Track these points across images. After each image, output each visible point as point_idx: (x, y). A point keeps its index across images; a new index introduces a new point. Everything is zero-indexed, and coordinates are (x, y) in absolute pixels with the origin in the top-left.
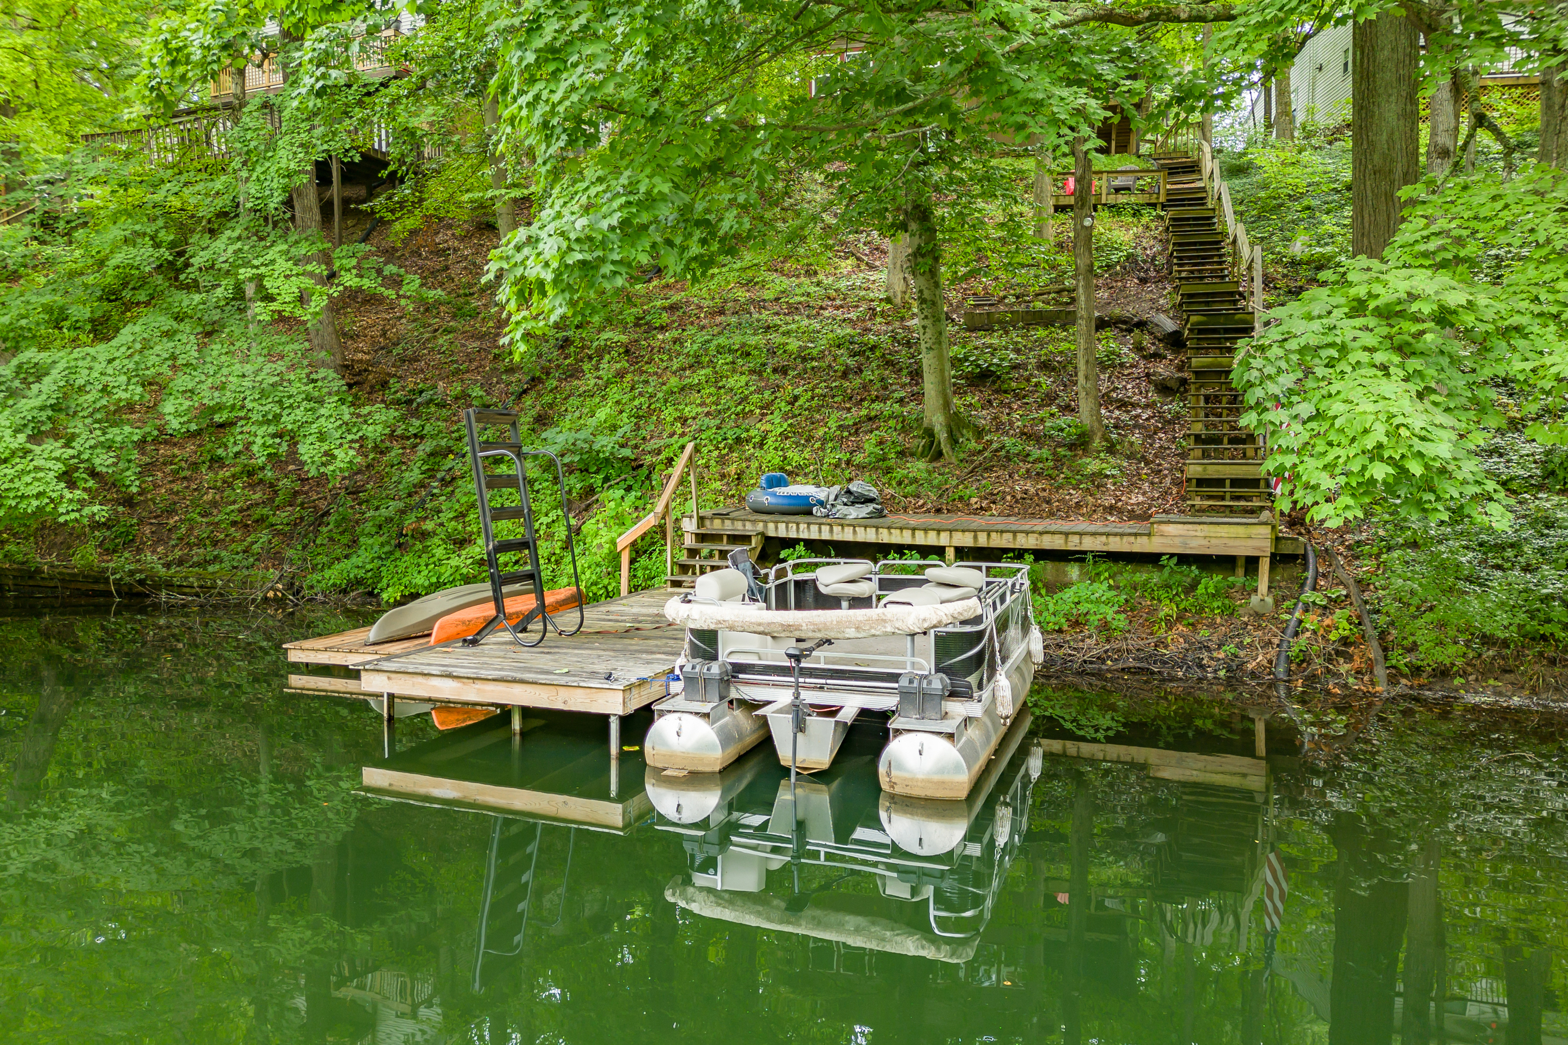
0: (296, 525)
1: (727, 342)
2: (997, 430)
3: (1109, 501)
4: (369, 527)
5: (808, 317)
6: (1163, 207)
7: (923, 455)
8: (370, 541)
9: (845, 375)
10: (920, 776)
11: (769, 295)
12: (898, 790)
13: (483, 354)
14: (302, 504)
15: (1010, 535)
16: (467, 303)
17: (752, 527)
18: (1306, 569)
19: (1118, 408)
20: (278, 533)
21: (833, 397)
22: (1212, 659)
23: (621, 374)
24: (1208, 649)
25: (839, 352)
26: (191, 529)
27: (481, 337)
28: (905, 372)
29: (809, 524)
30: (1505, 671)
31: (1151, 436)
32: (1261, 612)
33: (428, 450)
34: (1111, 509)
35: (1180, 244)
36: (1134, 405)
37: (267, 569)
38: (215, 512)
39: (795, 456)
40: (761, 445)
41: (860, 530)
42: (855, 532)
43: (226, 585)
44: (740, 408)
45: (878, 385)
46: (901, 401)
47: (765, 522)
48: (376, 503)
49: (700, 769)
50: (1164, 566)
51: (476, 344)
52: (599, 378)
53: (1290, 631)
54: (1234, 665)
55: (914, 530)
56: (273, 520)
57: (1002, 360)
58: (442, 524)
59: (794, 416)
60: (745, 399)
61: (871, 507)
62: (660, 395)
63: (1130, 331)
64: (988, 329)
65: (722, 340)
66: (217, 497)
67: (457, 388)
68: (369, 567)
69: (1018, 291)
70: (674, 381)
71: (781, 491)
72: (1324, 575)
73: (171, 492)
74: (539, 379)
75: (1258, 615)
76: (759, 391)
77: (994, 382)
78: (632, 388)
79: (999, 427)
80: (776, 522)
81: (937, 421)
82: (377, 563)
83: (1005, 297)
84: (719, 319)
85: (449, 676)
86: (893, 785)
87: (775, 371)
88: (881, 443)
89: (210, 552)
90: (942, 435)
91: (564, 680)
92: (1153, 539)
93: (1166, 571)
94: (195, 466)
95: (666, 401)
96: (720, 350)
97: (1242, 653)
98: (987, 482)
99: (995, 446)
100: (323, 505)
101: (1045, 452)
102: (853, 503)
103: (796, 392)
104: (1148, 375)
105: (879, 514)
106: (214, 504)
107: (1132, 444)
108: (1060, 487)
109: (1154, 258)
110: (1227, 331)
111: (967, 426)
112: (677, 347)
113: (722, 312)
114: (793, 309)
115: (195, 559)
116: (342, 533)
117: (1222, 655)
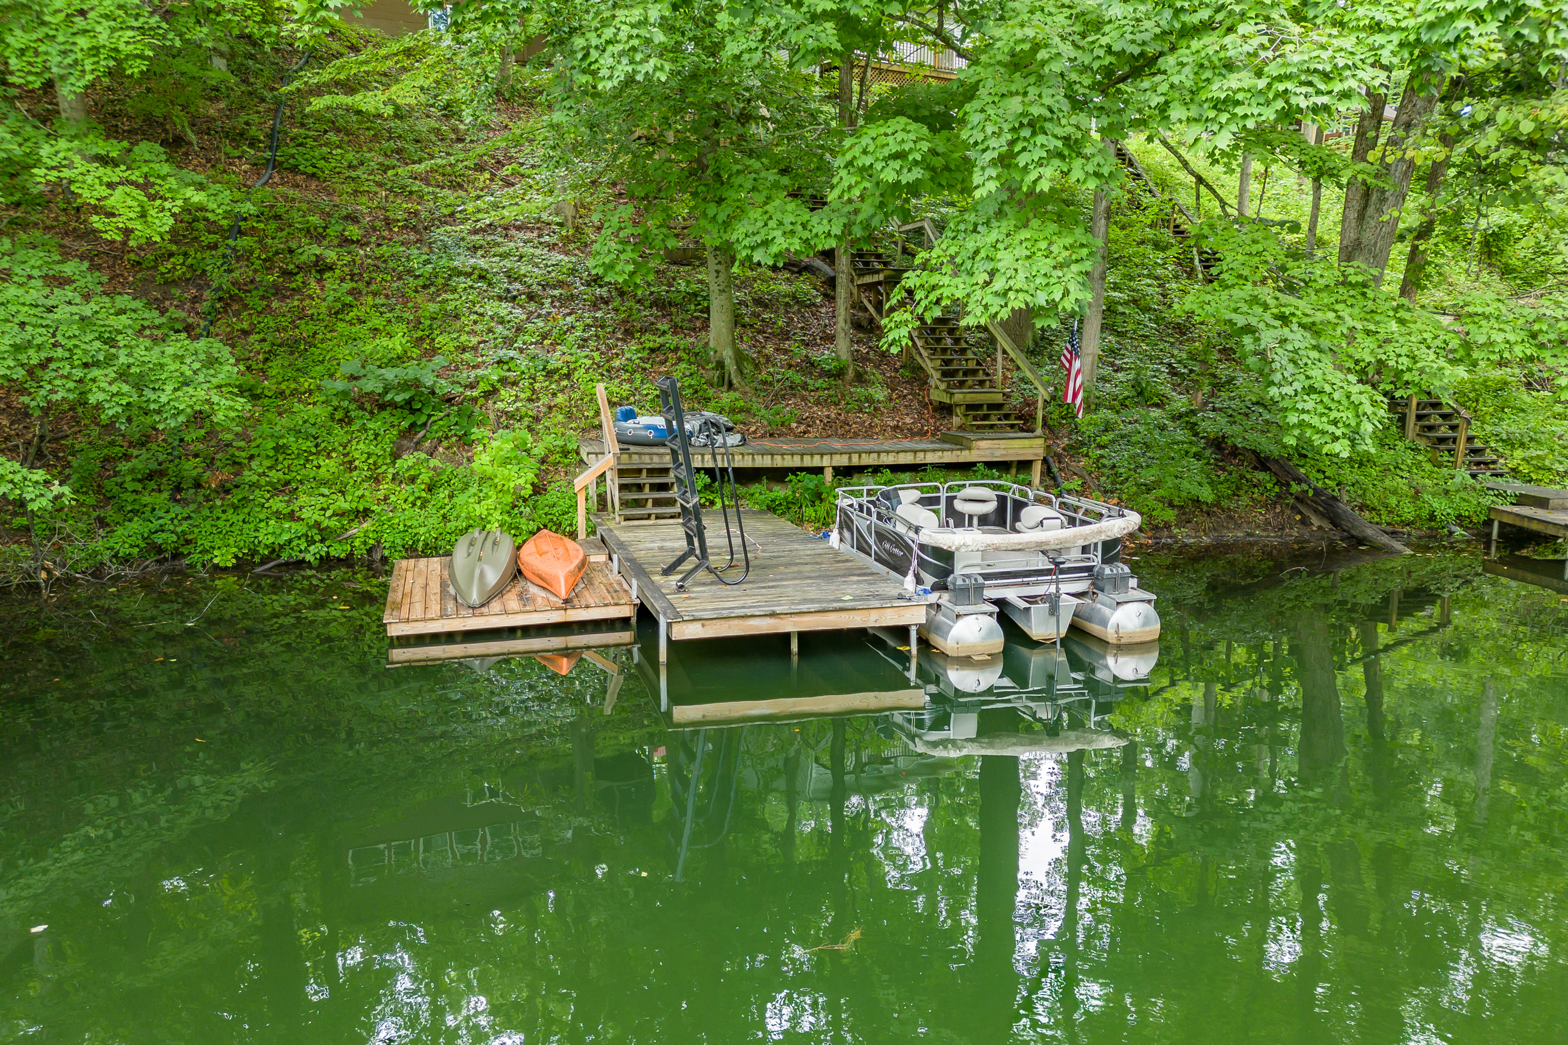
2: (767, 362)
3: (891, 422)
7: (719, 385)
9: (595, 305)
10: (1138, 630)
12: (1123, 641)
18: (1050, 467)
31: (878, 367)
45: (636, 316)
46: (665, 332)
49: (987, 652)
61: (736, 436)
63: (801, 273)
64: (688, 264)
71: (637, 422)
72: (1061, 470)
79: (767, 359)
81: (727, 355)
86: (1119, 638)
90: (731, 366)
98: (792, 408)
99: (777, 377)
105: (745, 442)
108: (847, 412)
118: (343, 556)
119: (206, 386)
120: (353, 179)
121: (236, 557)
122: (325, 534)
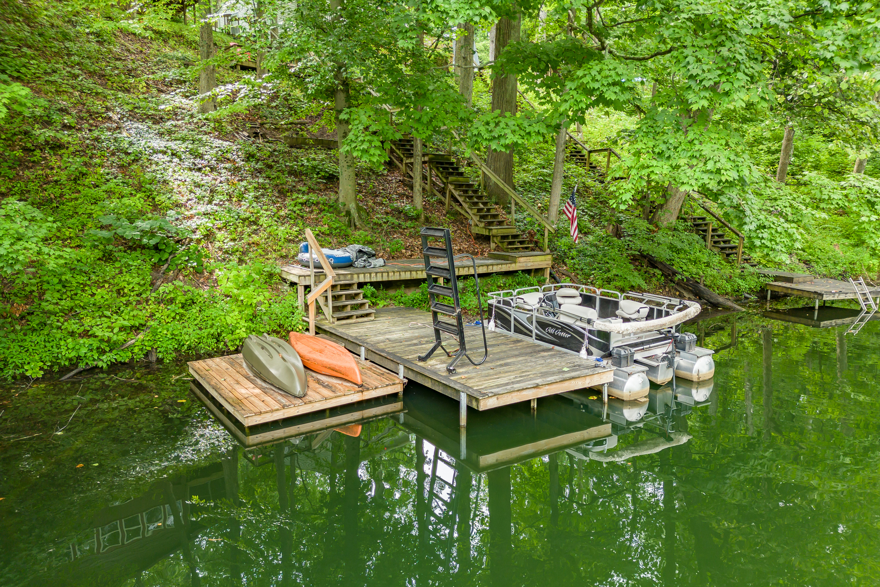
10: (708, 372)
86: (699, 378)
118: (127, 360)
119: (35, 240)
120: (52, 82)
121: (41, 369)
122: (113, 346)
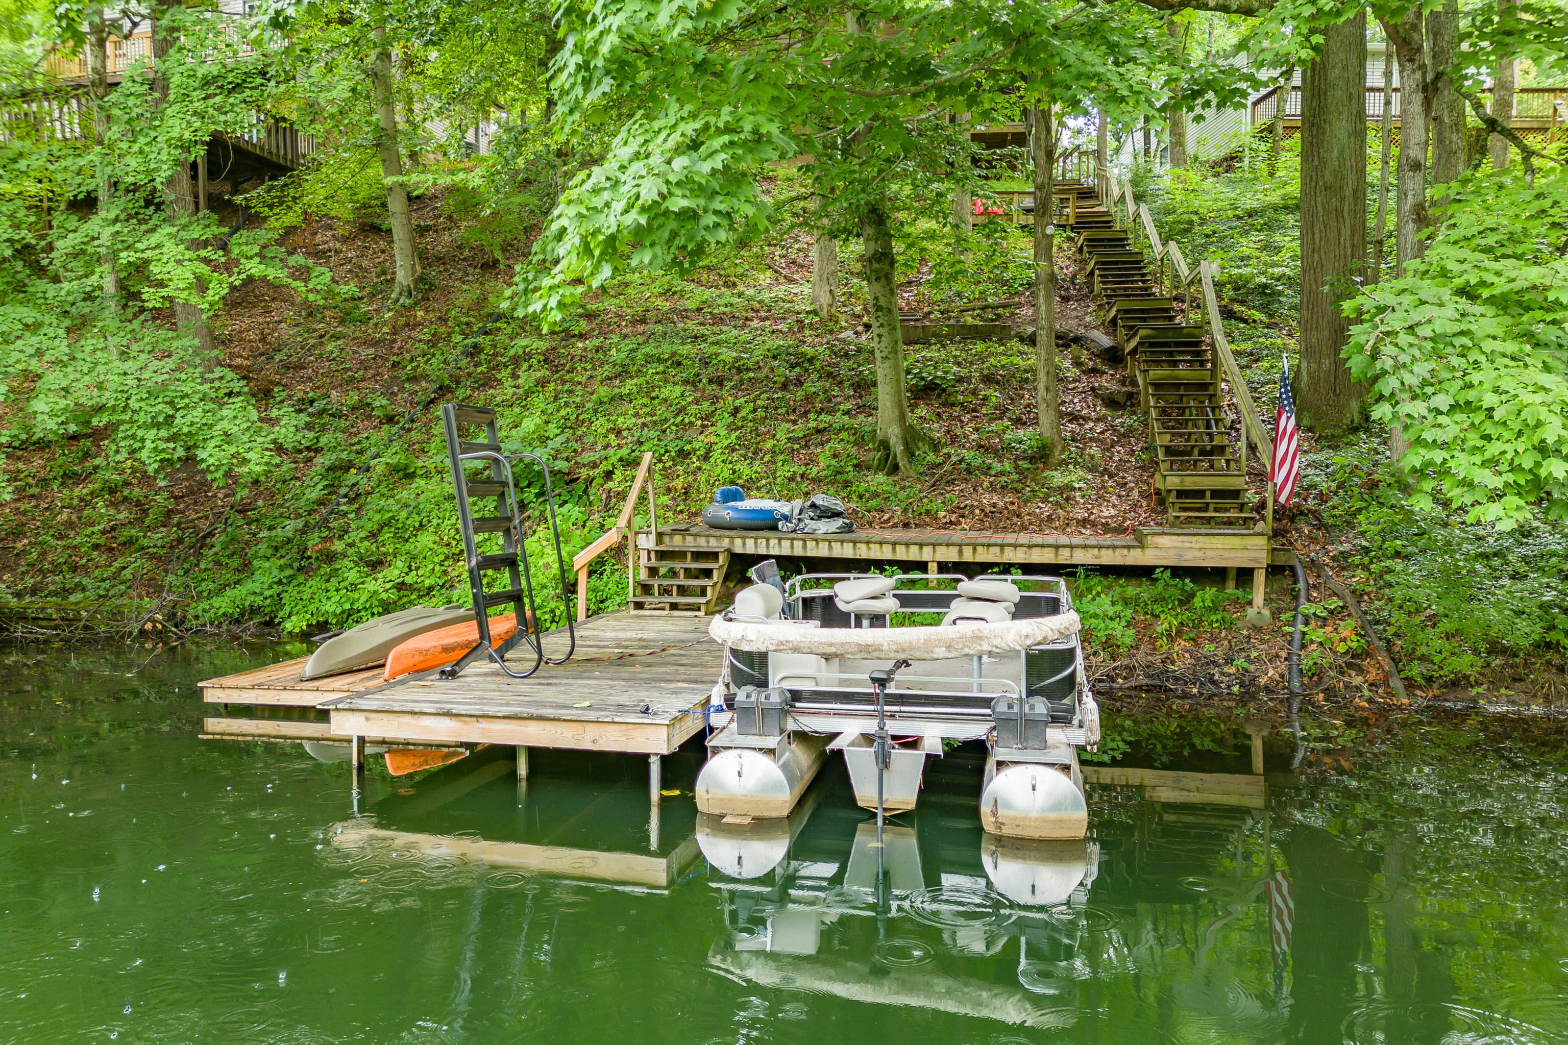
0: (172, 547)
1: (655, 351)
2: (952, 443)
3: (1081, 514)
4: (263, 549)
5: (735, 327)
6: (1072, 229)
7: (879, 469)
8: (267, 565)
9: (784, 387)
10: (1034, 815)
11: (691, 305)
12: (1006, 831)
13: (379, 360)
14: (178, 525)
15: (997, 549)
16: (357, 307)
17: (719, 543)
18: (1296, 582)
19: (1070, 421)
20: (152, 557)
21: (776, 408)
22: (1223, 674)
23: (542, 383)
24: (1218, 665)
25: (777, 363)
26: (43, 554)
27: (375, 344)
28: (847, 384)
29: (780, 539)
30: (1514, 680)
31: (1108, 448)
32: (1259, 624)
33: (328, 463)
34: (1084, 522)
35: (1103, 263)
36: (1086, 419)
37: (141, 597)
38: (72, 534)
39: (745, 470)
40: (706, 457)
41: (836, 546)
42: (830, 547)
43: (92, 618)
44: (679, 419)
45: (822, 396)
46: (847, 413)
47: (732, 538)
48: (268, 523)
49: (766, 814)
50: (1157, 580)
51: (372, 351)
52: (517, 387)
53: (1297, 643)
54: (1246, 679)
55: (894, 544)
56: (145, 542)
57: (946, 373)
58: (351, 545)
59: (738, 429)
60: (682, 410)
61: (839, 522)
62: (589, 405)
63: (1067, 346)
64: (927, 343)
65: (647, 349)
66: (74, 517)
67: (354, 398)
68: (268, 593)
69: (943, 307)
70: (603, 392)
71: (740, 505)
72: (1314, 587)
73: (17, 511)
74: (448, 387)
75: (1258, 629)
76: (697, 402)
77: (939, 396)
78: (556, 398)
79: (954, 439)
80: (744, 538)
81: (893, 434)
82: (277, 589)
83: (930, 313)
84: (641, 328)
85: (448, 714)
86: (999, 825)
87: (710, 381)
88: (835, 456)
89: (72, 580)
90: (898, 448)
91: (593, 715)
92: (1147, 551)
93: (1160, 585)
94: (44, 482)
95: (596, 411)
96: (649, 359)
97: (1252, 668)
98: (953, 495)
99: (954, 459)
100: (204, 525)
101: (1008, 466)
102: (820, 517)
103: (737, 403)
104: (1093, 389)
105: (848, 528)
106: (70, 525)
107: (1092, 457)
108: (1027, 501)
109: (1074, 277)
110: (1177, 344)
111: (923, 438)
112: (600, 355)
113: (643, 321)
114: (718, 320)
115: (52, 588)
116: (230, 556)
117: (1232, 670)
121: (309, 624)
